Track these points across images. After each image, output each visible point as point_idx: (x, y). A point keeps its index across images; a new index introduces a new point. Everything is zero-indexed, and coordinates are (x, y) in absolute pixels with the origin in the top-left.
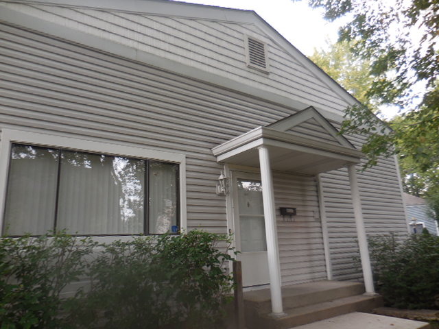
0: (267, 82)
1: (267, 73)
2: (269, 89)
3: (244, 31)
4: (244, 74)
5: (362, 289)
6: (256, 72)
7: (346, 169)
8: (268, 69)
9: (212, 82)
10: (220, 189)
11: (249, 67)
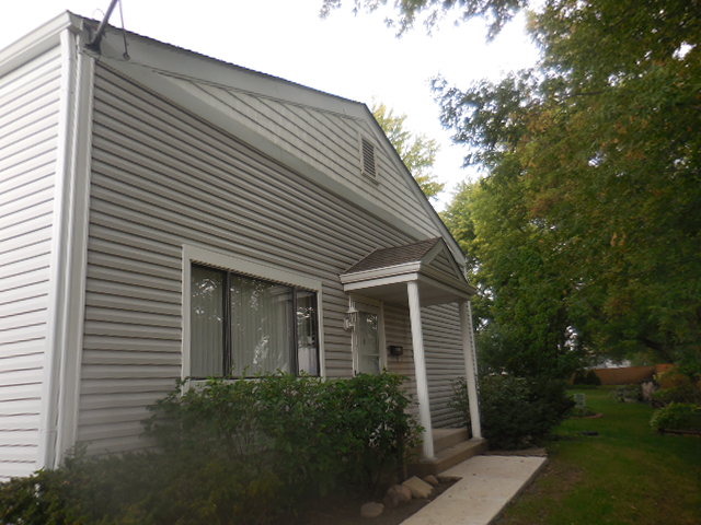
0: (376, 194)
1: (377, 183)
2: (378, 203)
3: (358, 128)
4: (359, 183)
5: (469, 435)
6: (368, 181)
7: (456, 304)
8: (377, 178)
9: (344, 196)
10: (347, 324)
11: (364, 175)
